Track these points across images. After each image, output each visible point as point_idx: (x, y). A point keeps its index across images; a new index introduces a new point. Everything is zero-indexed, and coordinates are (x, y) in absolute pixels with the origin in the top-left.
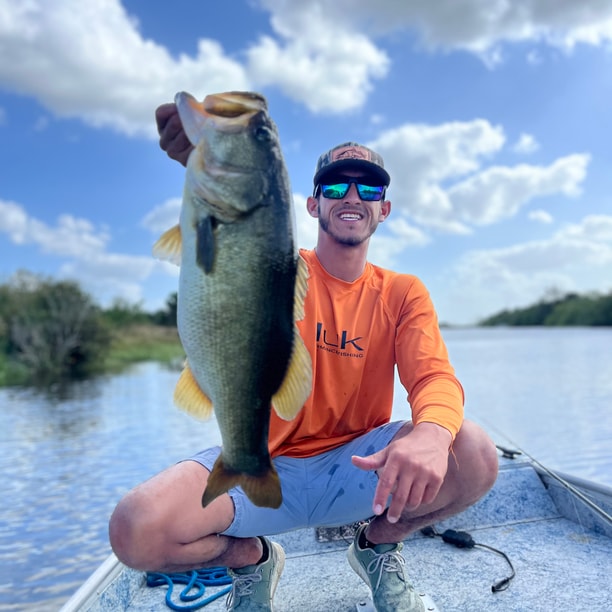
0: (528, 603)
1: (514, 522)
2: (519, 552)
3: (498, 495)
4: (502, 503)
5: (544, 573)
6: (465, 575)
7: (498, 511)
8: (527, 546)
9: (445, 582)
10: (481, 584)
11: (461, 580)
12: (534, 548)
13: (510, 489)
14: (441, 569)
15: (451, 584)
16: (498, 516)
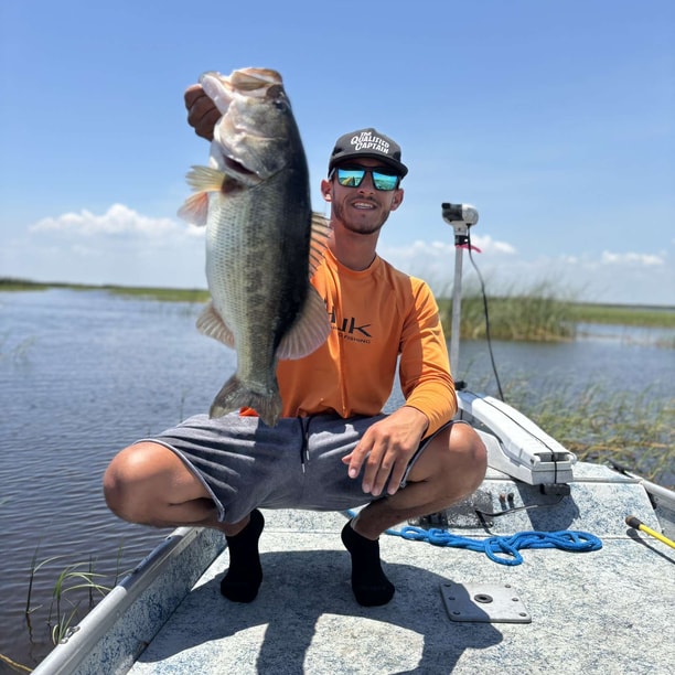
0: (616, 612)
1: (614, 536)
2: (613, 565)
3: (601, 507)
4: (604, 516)
5: (636, 588)
6: (554, 577)
7: (598, 524)
8: (624, 561)
9: (533, 580)
10: (569, 587)
11: (549, 581)
12: (630, 564)
13: (615, 503)
14: (530, 568)
15: (538, 582)
16: (597, 528)
